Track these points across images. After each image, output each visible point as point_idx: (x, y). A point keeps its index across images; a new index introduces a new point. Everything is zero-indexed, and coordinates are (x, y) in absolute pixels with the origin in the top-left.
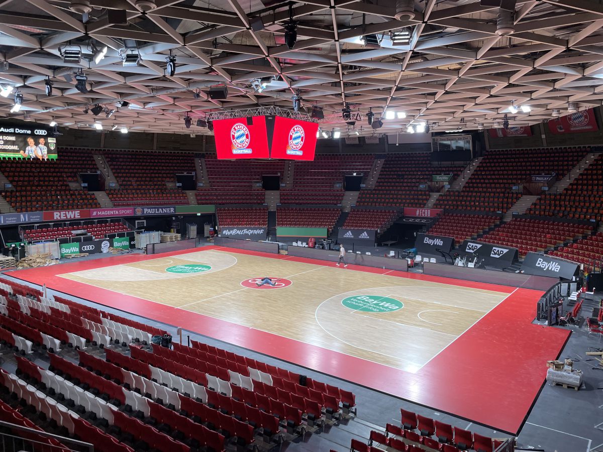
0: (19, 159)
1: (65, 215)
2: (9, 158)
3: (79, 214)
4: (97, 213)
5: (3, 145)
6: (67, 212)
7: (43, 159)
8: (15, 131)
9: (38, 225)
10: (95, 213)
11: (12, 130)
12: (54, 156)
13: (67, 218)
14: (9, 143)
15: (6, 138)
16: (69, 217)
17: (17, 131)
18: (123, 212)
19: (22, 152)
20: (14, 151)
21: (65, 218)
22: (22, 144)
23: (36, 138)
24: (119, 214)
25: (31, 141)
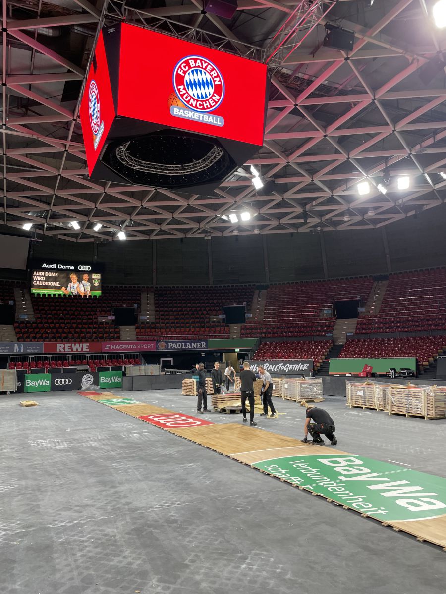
0: (60, 295)
1: (70, 347)
2: (49, 295)
3: (88, 347)
4: (110, 347)
5: (45, 281)
6: (73, 345)
7: (85, 296)
8: (57, 266)
9: (33, 356)
10: (107, 347)
11: (54, 266)
12: (98, 293)
13: (72, 351)
14: (51, 279)
15: (47, 274)
16: (75, 350)
17: (60, 266)
18: (142, 346)
19: (63, 288)
20: (55, 287)
21: (70, 351)
22: (64, 280)
23: (80, 274)
24: (137, 349)
25: (74, 277)
